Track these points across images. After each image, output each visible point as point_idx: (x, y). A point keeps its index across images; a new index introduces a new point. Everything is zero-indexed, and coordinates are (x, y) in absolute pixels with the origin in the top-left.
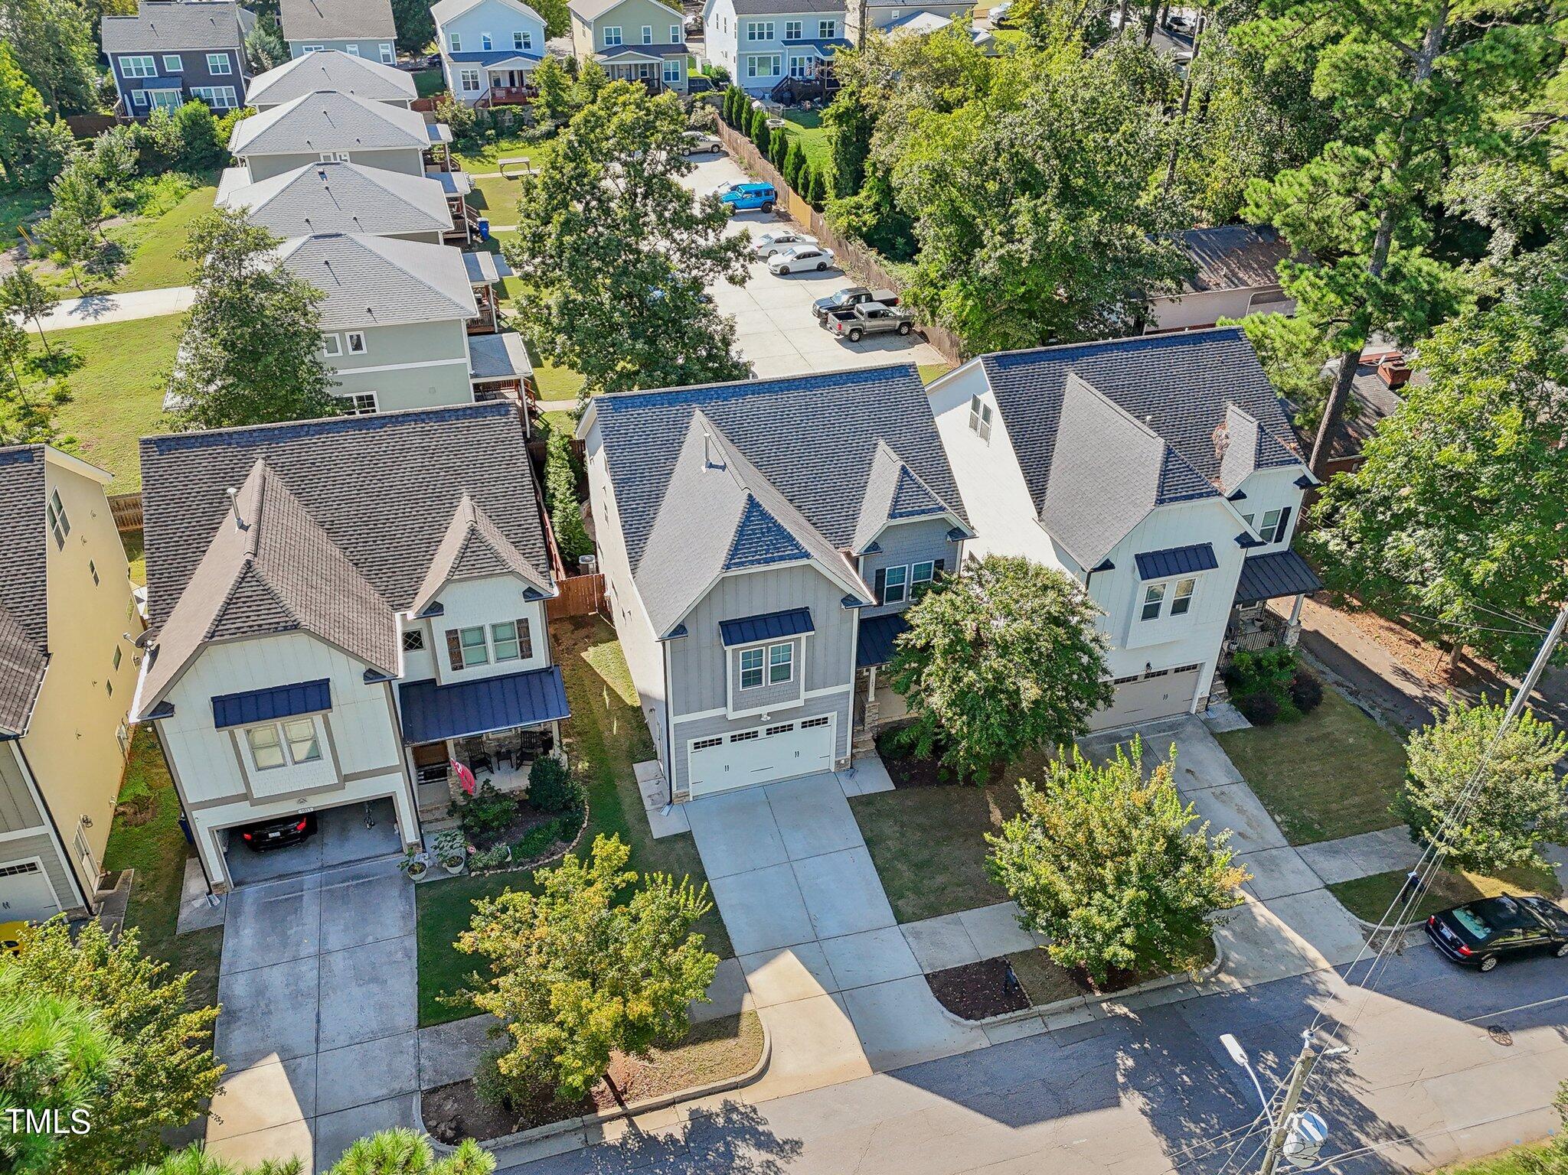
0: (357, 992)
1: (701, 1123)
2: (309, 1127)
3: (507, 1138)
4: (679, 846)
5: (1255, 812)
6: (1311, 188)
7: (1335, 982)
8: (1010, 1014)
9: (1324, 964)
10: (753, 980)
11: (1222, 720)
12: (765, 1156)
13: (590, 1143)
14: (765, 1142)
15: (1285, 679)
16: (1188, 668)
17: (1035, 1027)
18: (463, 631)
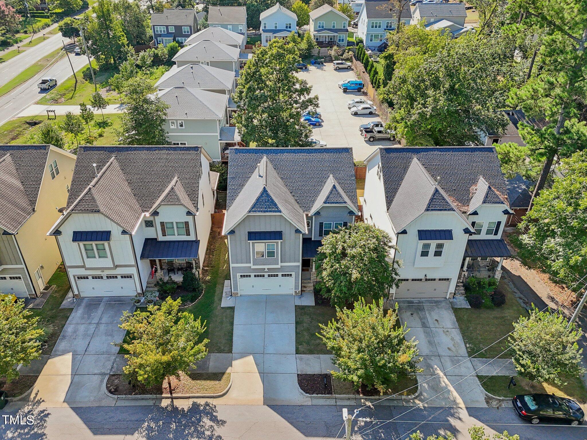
0: (104, 338)
1: (195, 406)
2: (71, 378)
3: (130, 396)
4: (228, 311)
5: (459, 341)
6: (533, 93)
7: (464, 413)
8: (324, 395)
9: (462, 405)
10: (234, 363)
11: (458, 303)
12: (212, 423)
13: (156, 404)
14: (214, 419)
15: (490, 291)
16: (445, 280)
17: (332, 402)
18: (166, 223)
